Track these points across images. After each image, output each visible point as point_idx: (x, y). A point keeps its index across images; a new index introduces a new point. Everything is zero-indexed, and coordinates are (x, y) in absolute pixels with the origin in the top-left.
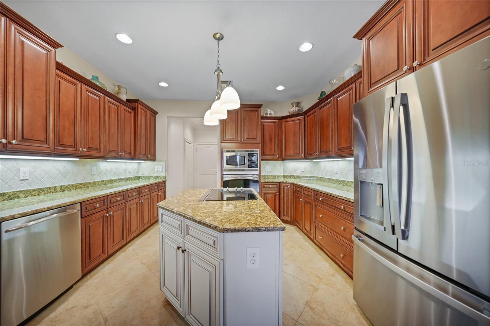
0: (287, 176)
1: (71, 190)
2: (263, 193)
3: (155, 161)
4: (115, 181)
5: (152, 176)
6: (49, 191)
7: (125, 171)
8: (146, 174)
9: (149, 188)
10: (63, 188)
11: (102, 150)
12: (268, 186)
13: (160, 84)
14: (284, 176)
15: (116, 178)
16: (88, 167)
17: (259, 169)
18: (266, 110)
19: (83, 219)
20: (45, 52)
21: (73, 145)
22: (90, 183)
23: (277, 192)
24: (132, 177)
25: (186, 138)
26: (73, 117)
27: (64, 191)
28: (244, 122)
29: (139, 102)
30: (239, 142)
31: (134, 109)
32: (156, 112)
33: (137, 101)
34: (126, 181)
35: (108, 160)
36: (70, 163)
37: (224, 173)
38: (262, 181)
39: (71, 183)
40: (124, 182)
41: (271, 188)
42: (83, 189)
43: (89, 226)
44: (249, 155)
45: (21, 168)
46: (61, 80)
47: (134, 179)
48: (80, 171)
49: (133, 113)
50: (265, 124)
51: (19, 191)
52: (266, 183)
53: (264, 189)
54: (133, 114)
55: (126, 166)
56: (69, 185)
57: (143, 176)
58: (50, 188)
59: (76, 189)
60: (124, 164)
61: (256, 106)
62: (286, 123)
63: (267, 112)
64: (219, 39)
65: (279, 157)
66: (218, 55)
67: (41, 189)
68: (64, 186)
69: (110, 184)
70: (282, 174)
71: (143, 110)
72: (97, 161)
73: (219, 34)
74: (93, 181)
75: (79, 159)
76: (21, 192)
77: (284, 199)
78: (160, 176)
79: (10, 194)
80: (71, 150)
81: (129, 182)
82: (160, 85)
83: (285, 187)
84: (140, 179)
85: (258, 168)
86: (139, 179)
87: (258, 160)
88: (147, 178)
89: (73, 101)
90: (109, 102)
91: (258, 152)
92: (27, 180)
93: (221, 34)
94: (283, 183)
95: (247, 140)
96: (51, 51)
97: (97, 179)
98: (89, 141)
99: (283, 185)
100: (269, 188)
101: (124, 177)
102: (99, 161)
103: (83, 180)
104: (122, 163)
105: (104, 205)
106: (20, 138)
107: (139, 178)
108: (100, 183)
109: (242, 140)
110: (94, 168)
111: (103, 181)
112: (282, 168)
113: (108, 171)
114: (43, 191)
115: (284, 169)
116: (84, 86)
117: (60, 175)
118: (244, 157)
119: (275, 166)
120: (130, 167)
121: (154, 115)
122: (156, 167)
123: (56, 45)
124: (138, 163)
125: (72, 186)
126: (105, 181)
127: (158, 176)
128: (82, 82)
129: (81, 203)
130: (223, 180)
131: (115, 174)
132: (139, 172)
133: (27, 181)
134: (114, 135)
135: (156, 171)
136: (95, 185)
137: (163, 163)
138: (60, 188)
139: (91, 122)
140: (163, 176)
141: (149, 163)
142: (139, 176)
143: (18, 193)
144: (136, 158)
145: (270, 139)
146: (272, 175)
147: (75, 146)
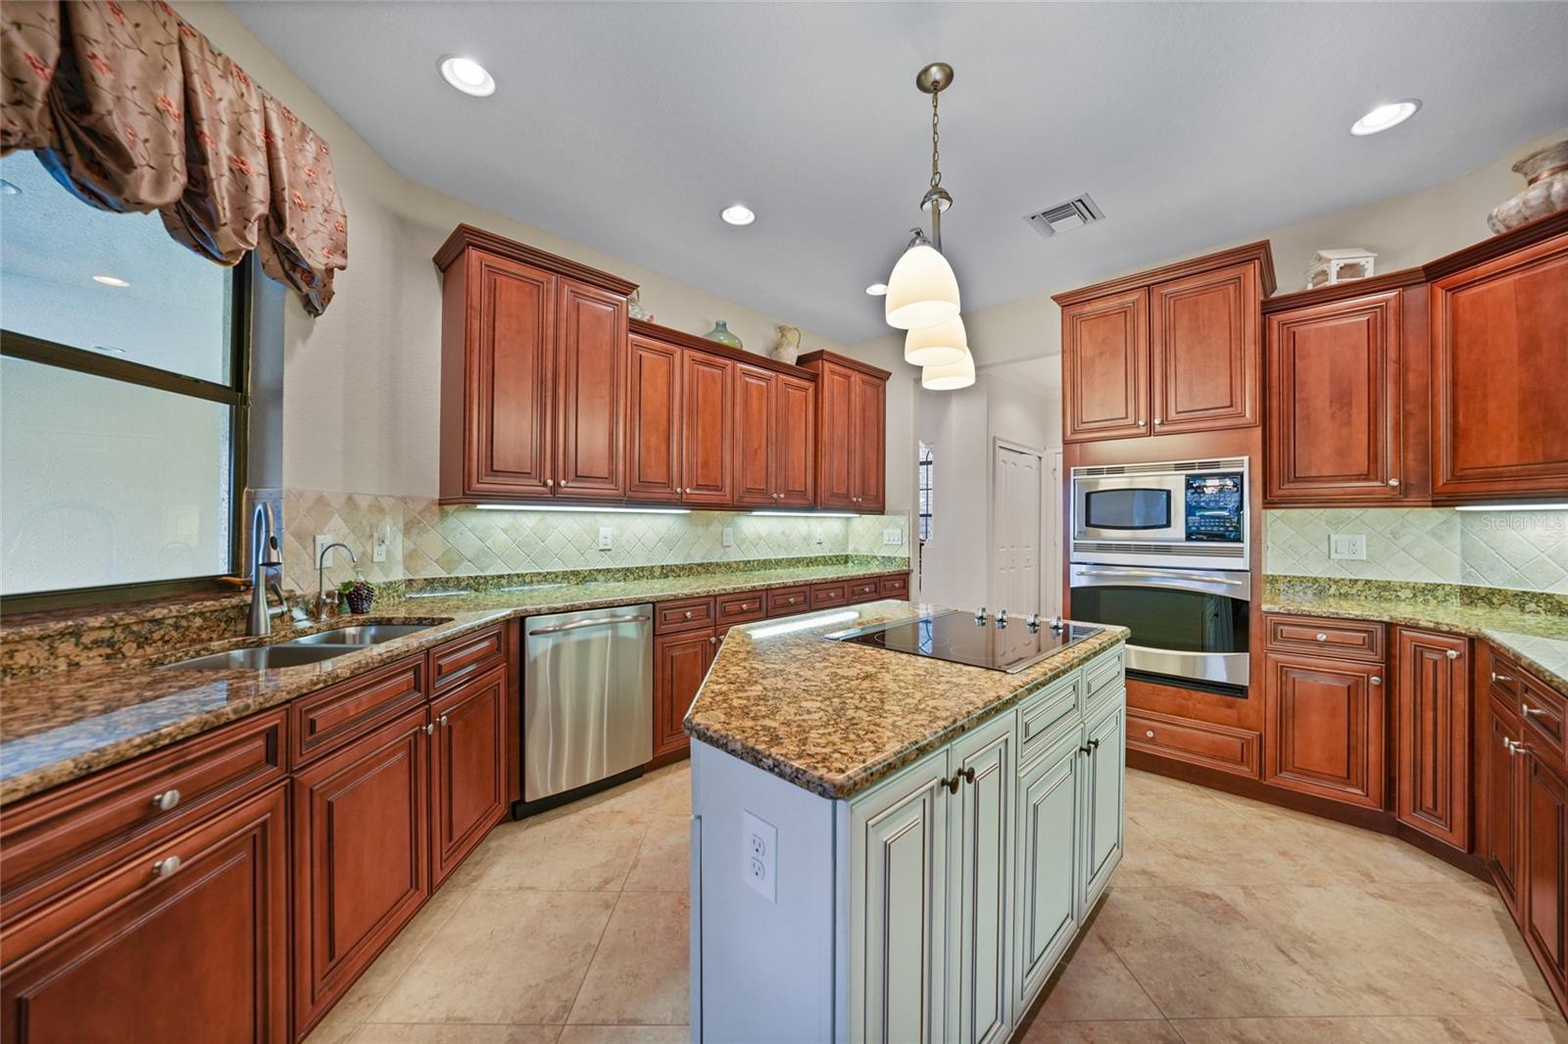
0: (1493, 592)
1: (679, 576)
2: (1270, 664)
3: (882, 512)
4: (777, 564)
5: (876, 557)
6: (641, 574)
7: (807, 539)
8: (863, 551)
9: (843, 588)
10: (665, 571)
11: (728, 490)
12: (1309, 633)
13: (868, 291)
14: (1470, 595)
15: (780, 557)
16: (715, 528)
17: (1246, 545)
18: (1320, 259)
19: (659, 640)
20: (611, 309)
21: (666, 481)
22: (718, 565)
23: (1369, 674)
24: (824, 557)
25: (998, 435)
26: (666, 423)
27: (668, 577)
28: (1165, 346)
29: (825, 356)
30: (1143, 430)
31: (815, 378)
32: (883, 371)
33: (819, 355)
34: (808, 566)
35: (754, 513)
36: (680, 520)
37: (1075, 556)
38: (1265, 607)
39: (679, 562)
40: (801, 568)
41: (1326, 643)
42: (703, 576)
43: (672, 657)
44: (1188, 486)
45: (601, 529)
46: (644, 354)
47: (830, 562)
48: (699, 537)
49: (811, 389)
50: (1303, 328)
51: (597, 570)
52: (1290, 614)
53: (1276, 645)
54: (811, 391)
55: (809, 526)
56: (676, 566)
57: (856, 556)
58: (642, 569)
59: (689, 575)
60: (802, 521)
61: (1230, 260)
62: (1459, 294)
63: (1324, 267)
64: (935, 88)
65: (1405, 488)
66: (935, 143)
67: (628, 569)
68: (667, 566)
69: (766, 569)
70: (1457, 580)
71: (840, 375)
72: (735, 515)
73: (934, 69)
74: (725, 560)
75: (689, 511)
76: (599, 571)
77: (1418, 718)
78: (895, 558)
79: (586, 574)
80: (661, 493)
81: (815, 567)
82: (871, 296)
83: (1427, 655)
84: (850, 564)
85: (1239, 540)
86: (846, 562)
87: (1240, 507)
88: (865, 560)
89: (665, 389)
90: (746, 374)
91: (1245, 470)
92: (609, 550)
93: (940, 65)
94: (1416, 627)
95: (1181, 422)
96: (621, 302)
97: (734, 556)
98: (699, 471)
99: (1412, 639)
100: (1314, 642)
101: (803, 556)
102: (739, 515)
103: (704, 558)
104: (798, 519)
105: (708, 615)
106: (572, 475)
107: (846, 559)
108: (742, 566)
109: (1157, 421)
110: (729, 530)
111: (749, 562)
112: (1458, 549)
113: (760, 538)
114: (632, 573)
115: (1465, 554)
116: (688, 352)
117: (661, 543)
118: (1169, 492)
119: (1395, 536)
120: (820, 530)
121: (878, 381)
122: (885, 531)
123: (626, 288)
124: (844, 521)
125: (683, 568)
126: (754, 561)
127: (889, 557)
128: (683, 346)
129: (653, 603)
130: (1072, 586)
131: (779, 546)
132: (847, 542)
133: (609, 553)
134: (759, 451)
135: (885, 542)
136: (728, 568)
137: (902, 520)
138: (659, 570)
139: (704, 429)
140: (902, 559)
141: (869, 520)
142: (847, 556)
143: (595, 573)
144: (819, 507)
145: (1342, 400)
146: (1368, 582)
147: (668, 484)
